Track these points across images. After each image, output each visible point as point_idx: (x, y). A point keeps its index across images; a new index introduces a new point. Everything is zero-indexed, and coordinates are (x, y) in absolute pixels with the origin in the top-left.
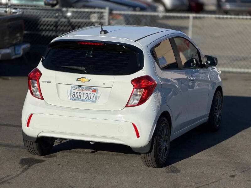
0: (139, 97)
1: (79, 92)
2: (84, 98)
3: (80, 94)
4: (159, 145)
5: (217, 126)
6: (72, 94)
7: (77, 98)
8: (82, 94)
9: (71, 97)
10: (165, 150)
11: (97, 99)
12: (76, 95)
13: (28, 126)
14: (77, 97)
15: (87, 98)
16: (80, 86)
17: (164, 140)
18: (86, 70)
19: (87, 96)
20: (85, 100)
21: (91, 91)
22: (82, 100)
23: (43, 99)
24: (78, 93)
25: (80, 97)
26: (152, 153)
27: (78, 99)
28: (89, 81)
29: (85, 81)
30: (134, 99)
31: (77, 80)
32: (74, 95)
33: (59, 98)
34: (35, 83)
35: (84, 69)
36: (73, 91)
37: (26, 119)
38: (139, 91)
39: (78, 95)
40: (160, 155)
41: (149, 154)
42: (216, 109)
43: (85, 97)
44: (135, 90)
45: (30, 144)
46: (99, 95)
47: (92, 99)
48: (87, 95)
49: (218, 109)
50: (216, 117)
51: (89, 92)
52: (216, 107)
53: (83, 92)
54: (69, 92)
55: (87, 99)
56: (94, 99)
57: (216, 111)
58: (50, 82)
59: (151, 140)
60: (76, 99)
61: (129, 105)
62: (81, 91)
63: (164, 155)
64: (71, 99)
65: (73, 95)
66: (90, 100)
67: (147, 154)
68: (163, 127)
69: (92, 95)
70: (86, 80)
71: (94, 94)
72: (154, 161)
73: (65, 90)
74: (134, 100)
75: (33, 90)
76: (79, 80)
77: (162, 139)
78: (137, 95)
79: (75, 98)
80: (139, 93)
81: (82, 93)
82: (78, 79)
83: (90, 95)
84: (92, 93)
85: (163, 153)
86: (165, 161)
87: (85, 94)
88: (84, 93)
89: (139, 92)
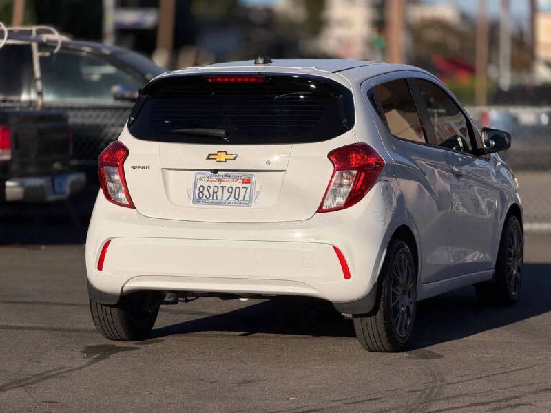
0: (347, 190)
1: (212, 185)
2: (225, 198)
3: (216, 190)
4: (394, 300)
5: (514, 293)
6: (198, 192)
7: (208, 198)
8: (221, 189)
9: (197, 197)
10: (406, 314)
11: (254, 197)
12: (206, 192)
13: (100, 267)
14: (208, 196)
15: (232, 198)
16: (215, 171)
17: (404, 292)
18: (227, 135)
19: (231, 193)
20: (227, 203)
21: (240, 181)
22: (219, 203)
23: (132, 206)
24: (210, 187)
25: (215, 196)
26: (379, 315)
27: (210, 200)
28: (235, 158)
29: (226, 160)
30: (335, 194)
31: (208, 158)
32: (202, 192)
33: (169, 200)
34: (114, 174)
35: (223, 132)
36: (199, 183)
37: (97, 253)
38: (345, 175)
39: (211, 193)
40: (396, 322)
41: (373, 318)
42: (510, 254)
43: (226, 195)
44: (337, 173)
45: (104, 312)
46: (257, 188)
47: (241, 198)
48: (230, 190)
49: (515, 256)
50: (510, 272)
51: (234, 185)
52: (509, 249)
53: (223, 184)
54: (191, 187)
55: (230, 199)
56: (246, 199)
57: (511, 259)
58: (148, 167)
59: (375, 285)
60: (207, 201)
61: (324, 208)
62: (217, 184)
63: (404, 325)
64: (196, 201)
65: (200, 192)
66: (237, 201)
67: (368, 319)
68: (400, 260)
69: (243, 191)
70: (227, 157)
71: (247, 188)
72: (383, 334)
73: (183, 183)
74: (335, 197)
75: (111, 189)
76: (211, 157)
77: (398, 288)
78: (341, 185)
79: (204, 198)
80: (345, 181)
81: (219, 187)
82: (209, 155)
83: (238, 190)
84: (241, 185)
85: (402, 319)
86: (406, 339)
87: (226, 189)
88: (223, 187)
89: (347, 178)
